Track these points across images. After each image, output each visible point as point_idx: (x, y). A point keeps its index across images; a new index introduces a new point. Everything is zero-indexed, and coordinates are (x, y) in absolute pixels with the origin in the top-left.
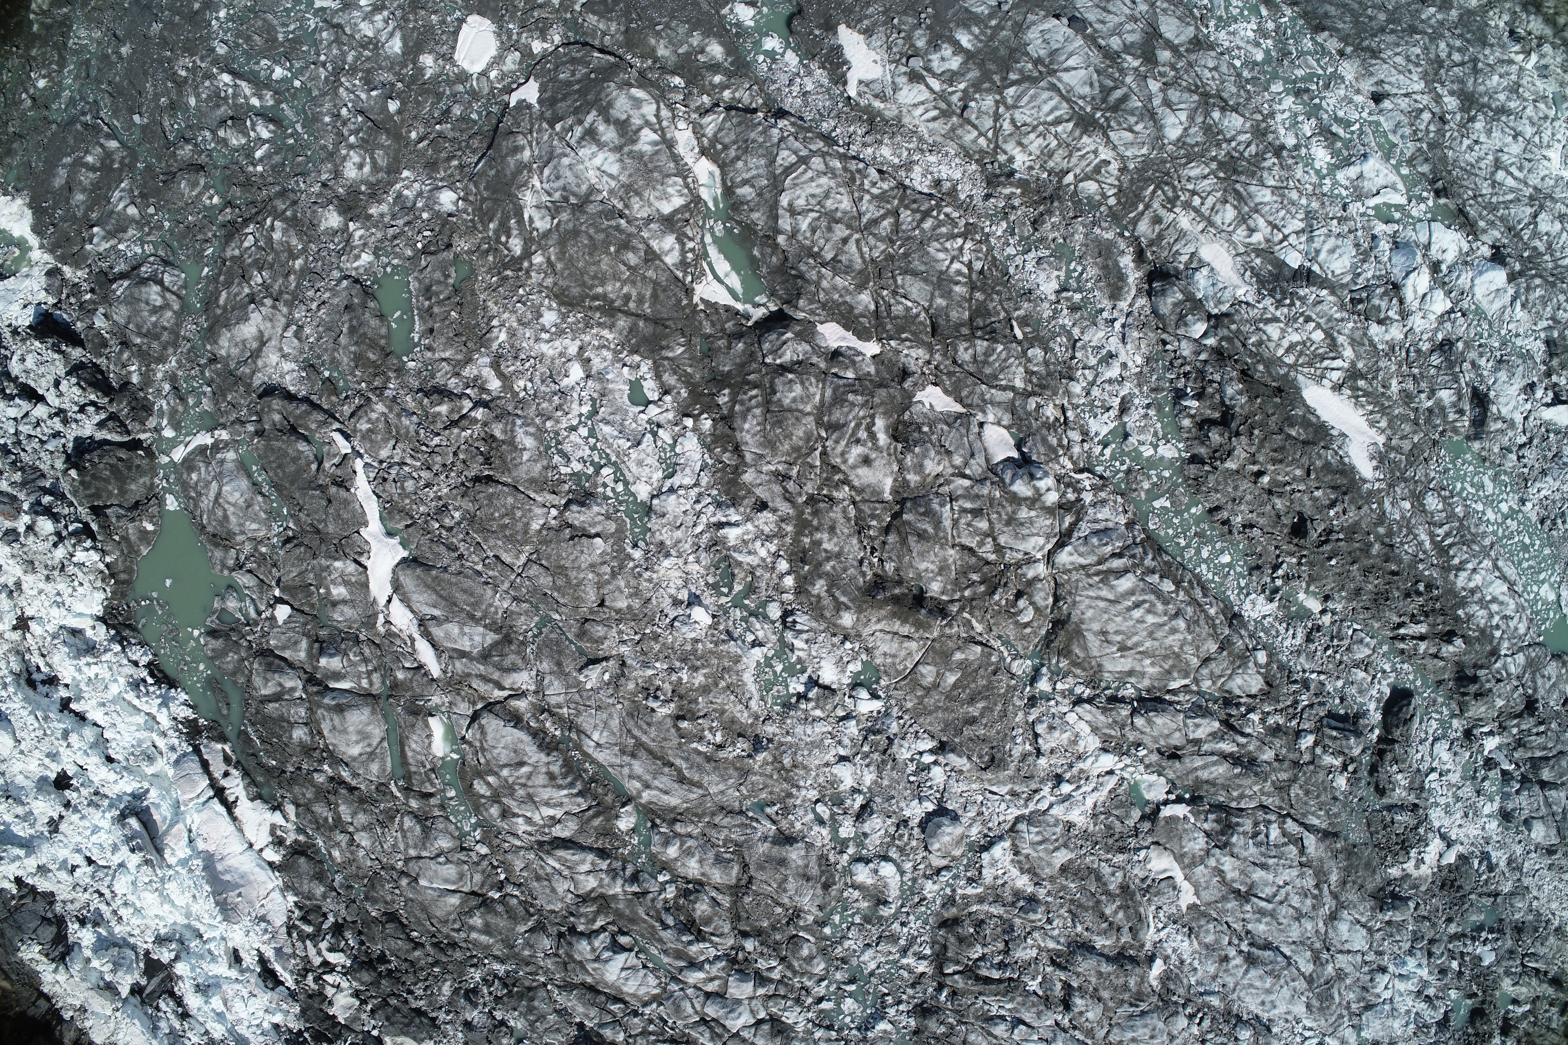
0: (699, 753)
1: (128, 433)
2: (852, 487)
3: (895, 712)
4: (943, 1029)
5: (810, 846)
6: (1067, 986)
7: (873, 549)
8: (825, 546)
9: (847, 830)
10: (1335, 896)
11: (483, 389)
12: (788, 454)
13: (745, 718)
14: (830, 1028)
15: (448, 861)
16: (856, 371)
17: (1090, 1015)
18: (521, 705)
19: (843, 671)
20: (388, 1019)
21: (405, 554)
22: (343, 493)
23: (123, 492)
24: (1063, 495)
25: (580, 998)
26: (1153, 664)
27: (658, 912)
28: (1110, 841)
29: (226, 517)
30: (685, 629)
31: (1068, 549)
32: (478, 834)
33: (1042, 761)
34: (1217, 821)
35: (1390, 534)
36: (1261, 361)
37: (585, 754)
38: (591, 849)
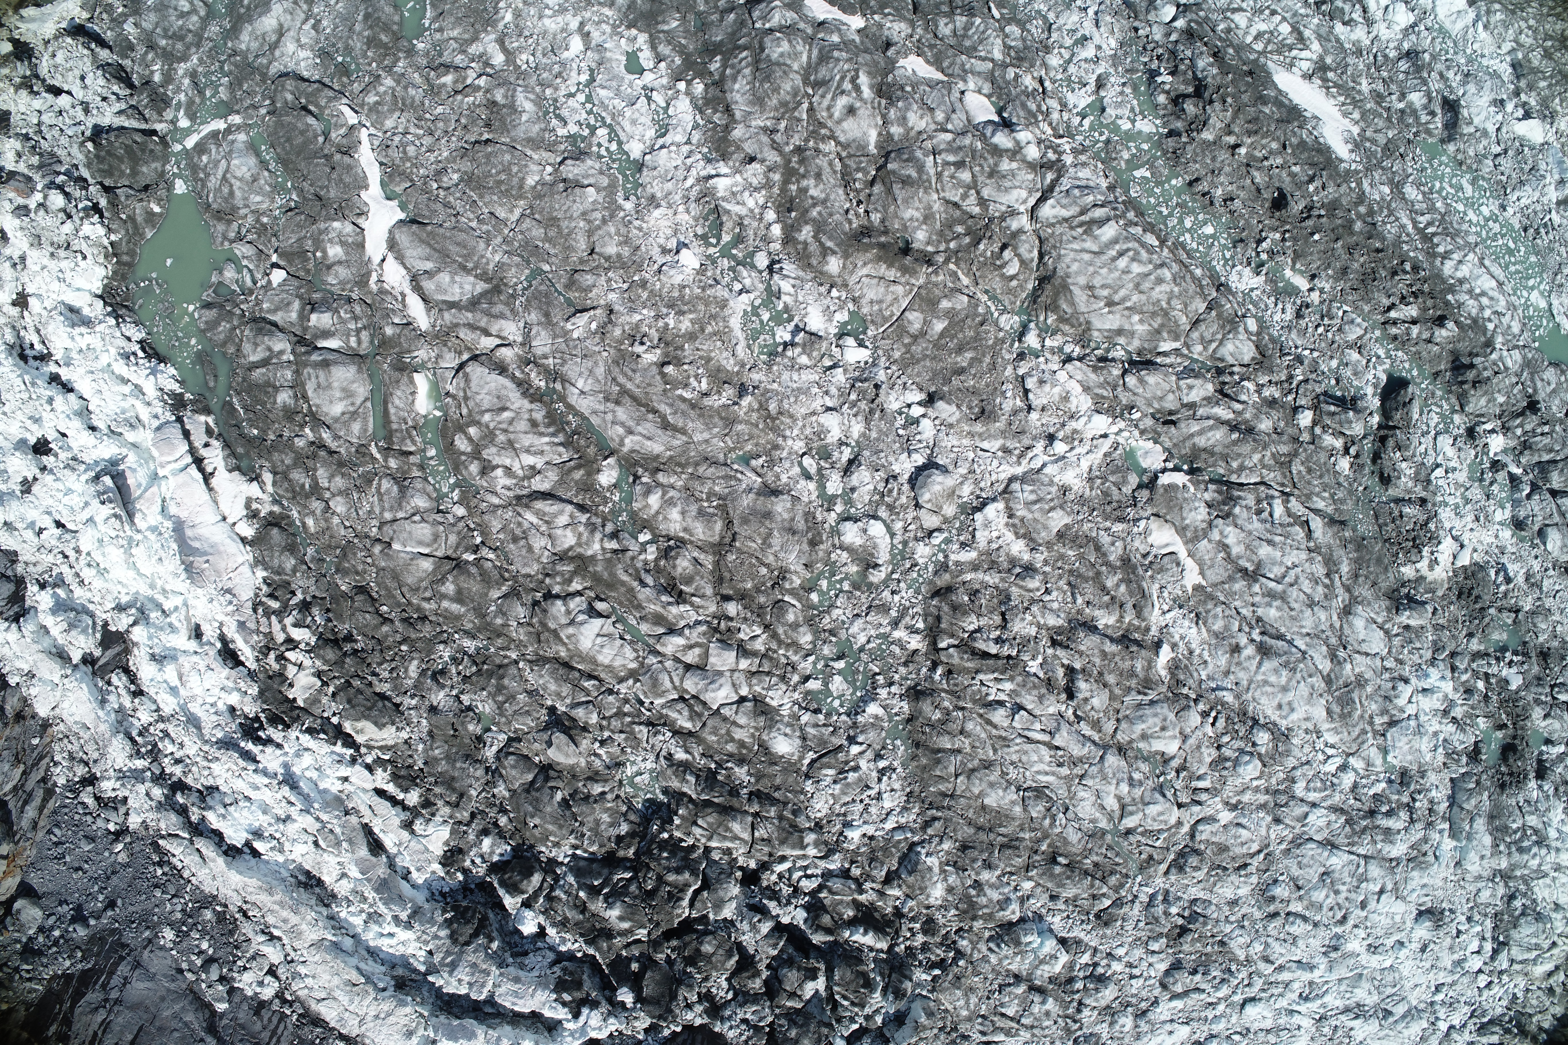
0: (684, 400)
1: (146, 121)
2: (838, 143)
3: (883, 361)
4: (937, 715)
5: (796, 499)
6: (1070, 671)
7: (859, 202)
8: (812, 192)
9: (834, 485)
10: (1348, 589)
11: (487, 64)
12: (776, 109)
13: (730, 365)
14: (817, 711)
15: (423, 520)
16: (841, 36)
17: (1095, 702)
18: (507, 354)
19: (830, 320)
20: (349, 701)
21: (402, 216)
22: (346, 159)
23: (135, 173)
24: (1044, 155)
25: (552, 673)
26: (1141, 321)
27: (637, 570)
28: (1108, 509)
29: (232, 193)
30: (672, 272)
31: (1050, 202)
32: (456, 495)
33: (1034, 416)
34: (1219, 492)
35: (1371, 213)
36: (1231, 45)
37: (570, 407)
38: (570, 502)
